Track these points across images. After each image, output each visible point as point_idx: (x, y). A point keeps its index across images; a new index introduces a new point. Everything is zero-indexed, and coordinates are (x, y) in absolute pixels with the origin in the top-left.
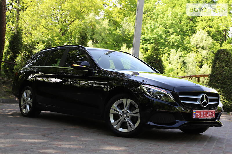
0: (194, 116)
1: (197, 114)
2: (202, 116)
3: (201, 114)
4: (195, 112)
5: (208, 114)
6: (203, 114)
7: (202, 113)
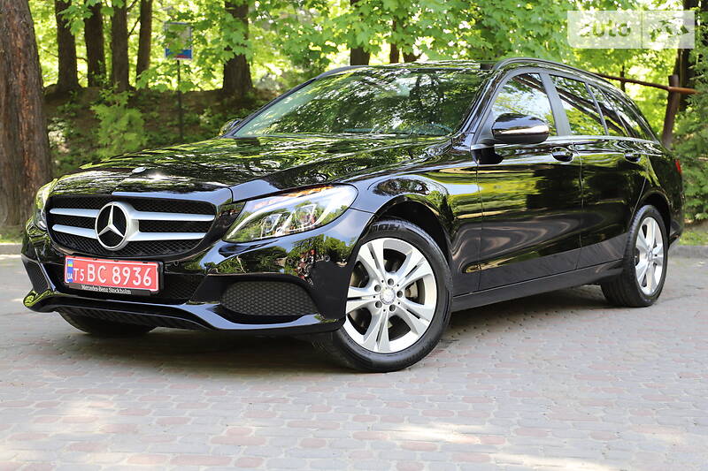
0: (68, 278)
1: (76, 270)
2: (92, 280)
3: (90, 272)
4: (71, 265)
5: (115, 275)
6: (96, 272)
7: (91, 269)
